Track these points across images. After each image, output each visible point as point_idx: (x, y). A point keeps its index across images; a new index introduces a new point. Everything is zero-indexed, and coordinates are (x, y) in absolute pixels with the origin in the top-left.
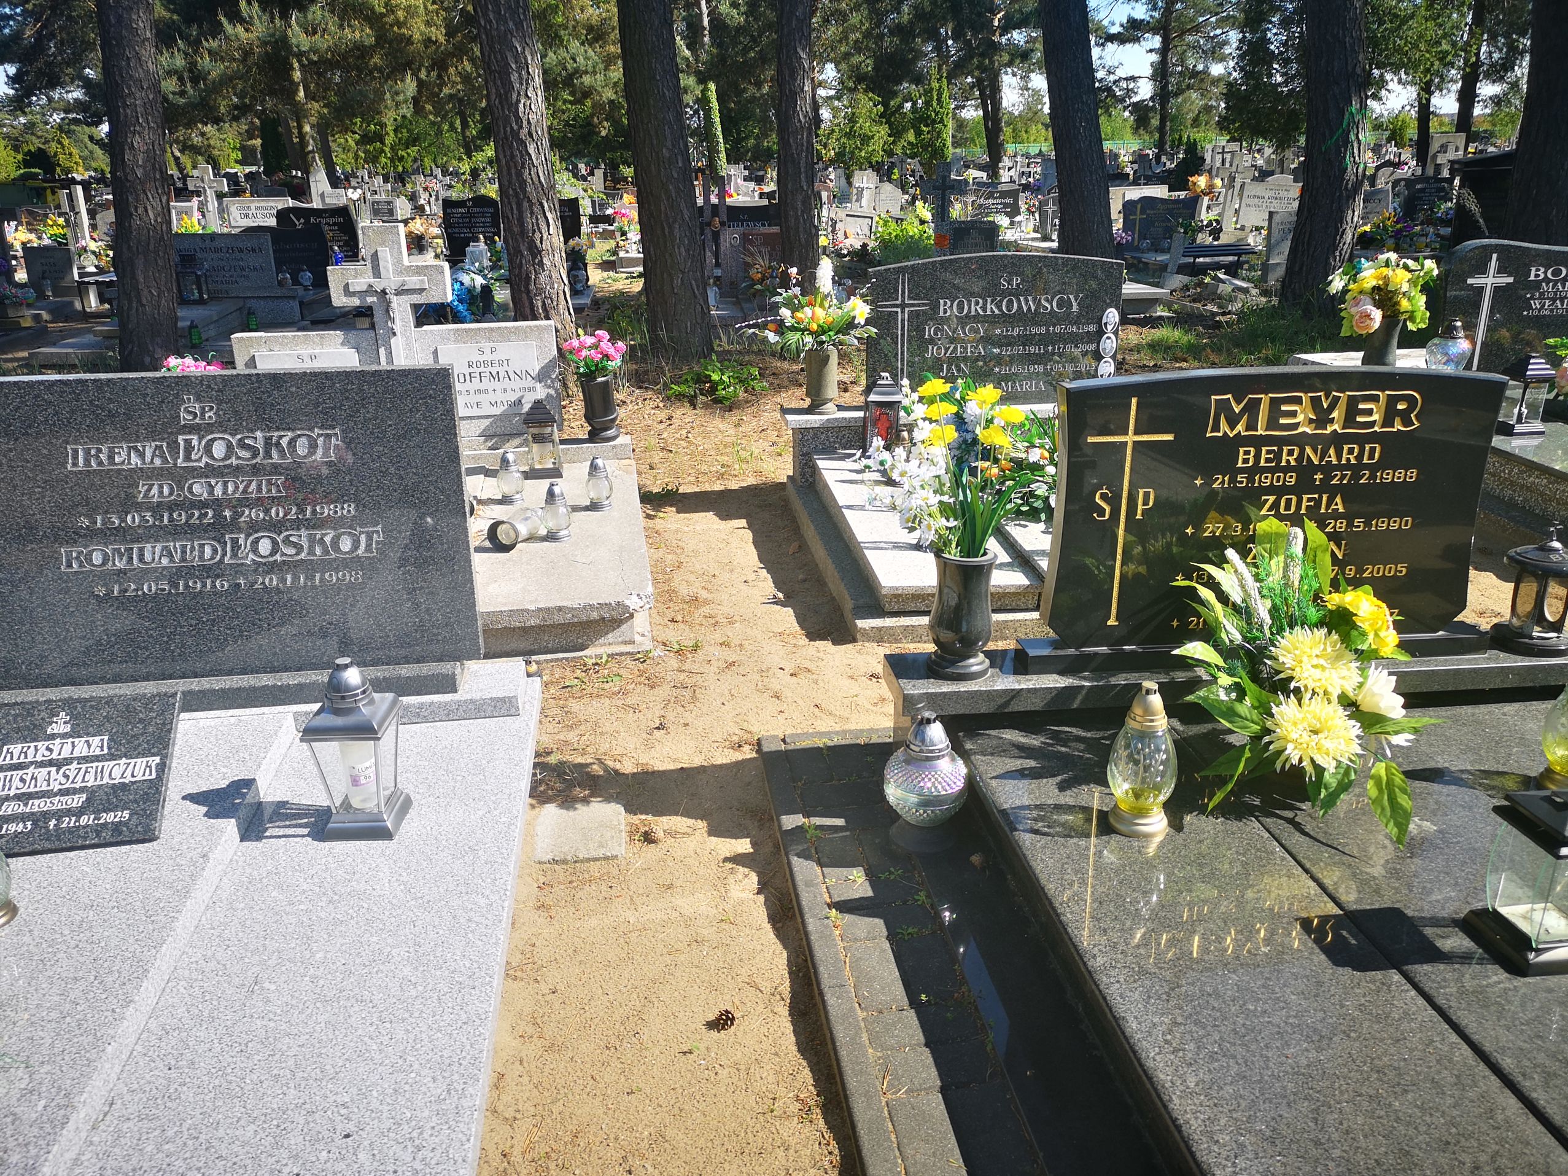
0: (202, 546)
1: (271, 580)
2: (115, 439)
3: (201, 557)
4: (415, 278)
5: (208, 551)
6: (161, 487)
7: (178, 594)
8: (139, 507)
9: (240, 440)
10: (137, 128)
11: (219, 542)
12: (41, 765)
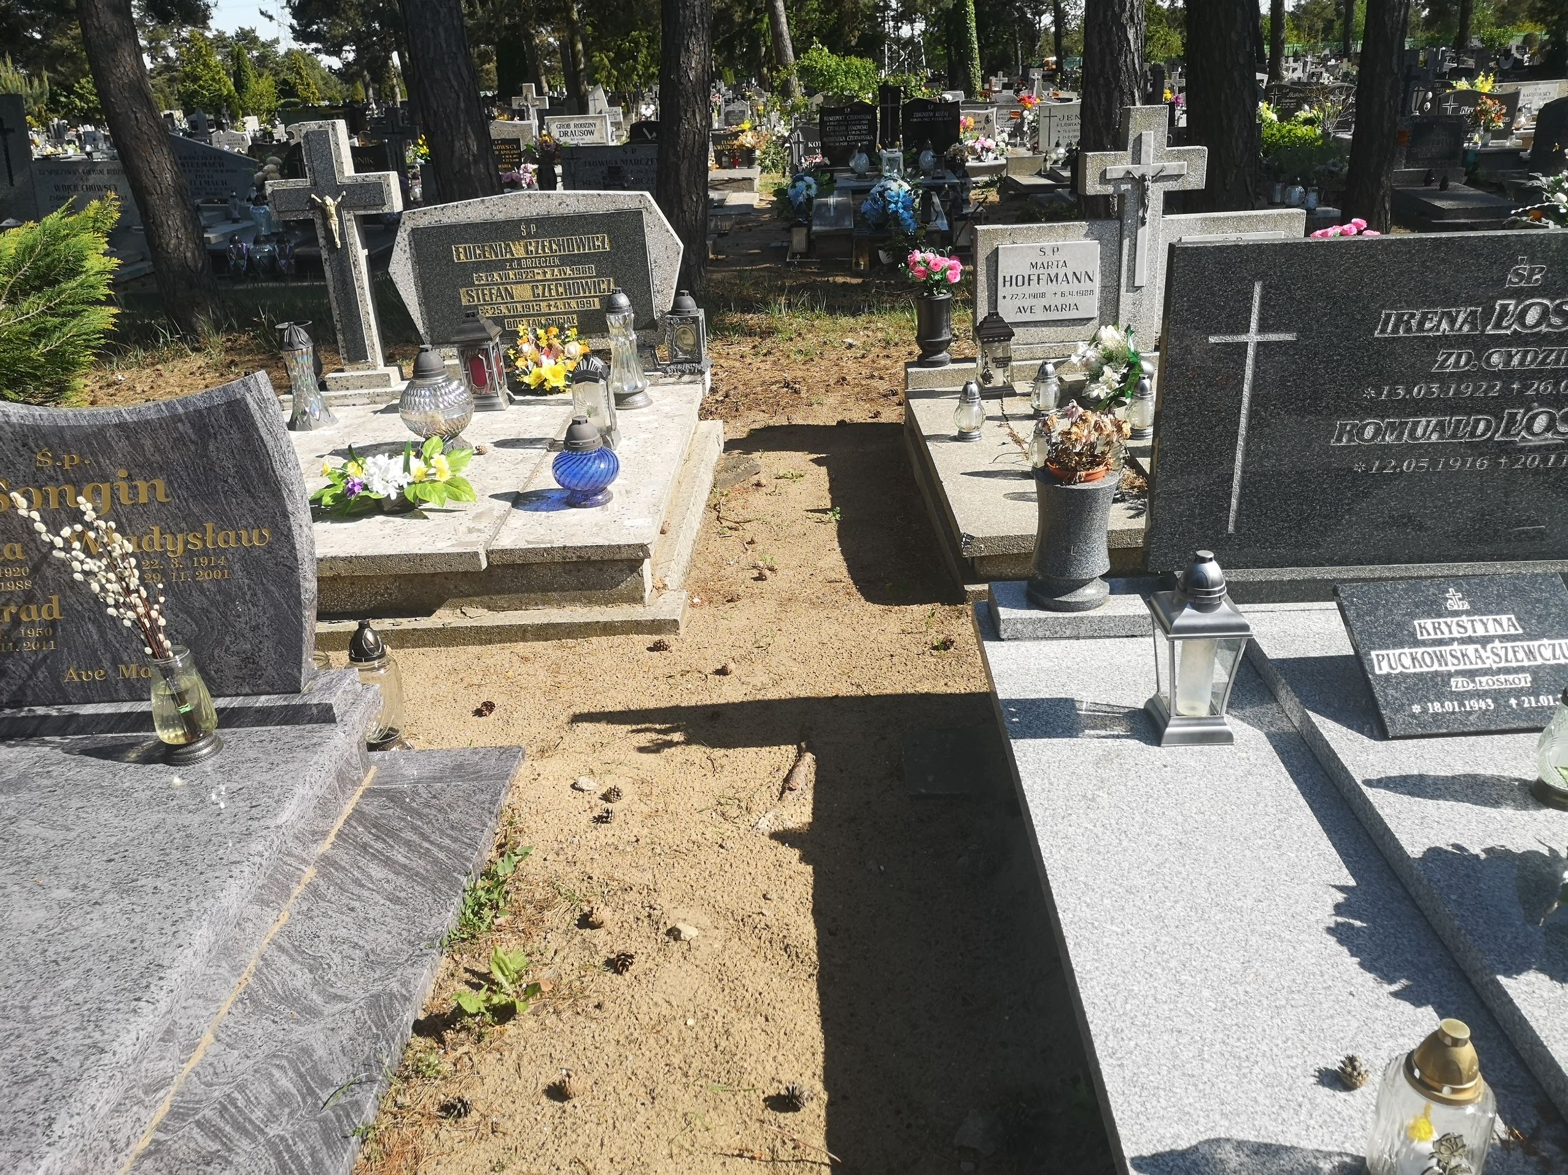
0: (1477, 421)
1: (1534, 459)
2: (1433, 304)
3: (1472, 434)
4: (1175, 163)
5: (1482, 426)
7: (1435, 473)
8: (1433, 378)
9: (1557, 305)
11: (1496, 417)
12: (1463, 641)
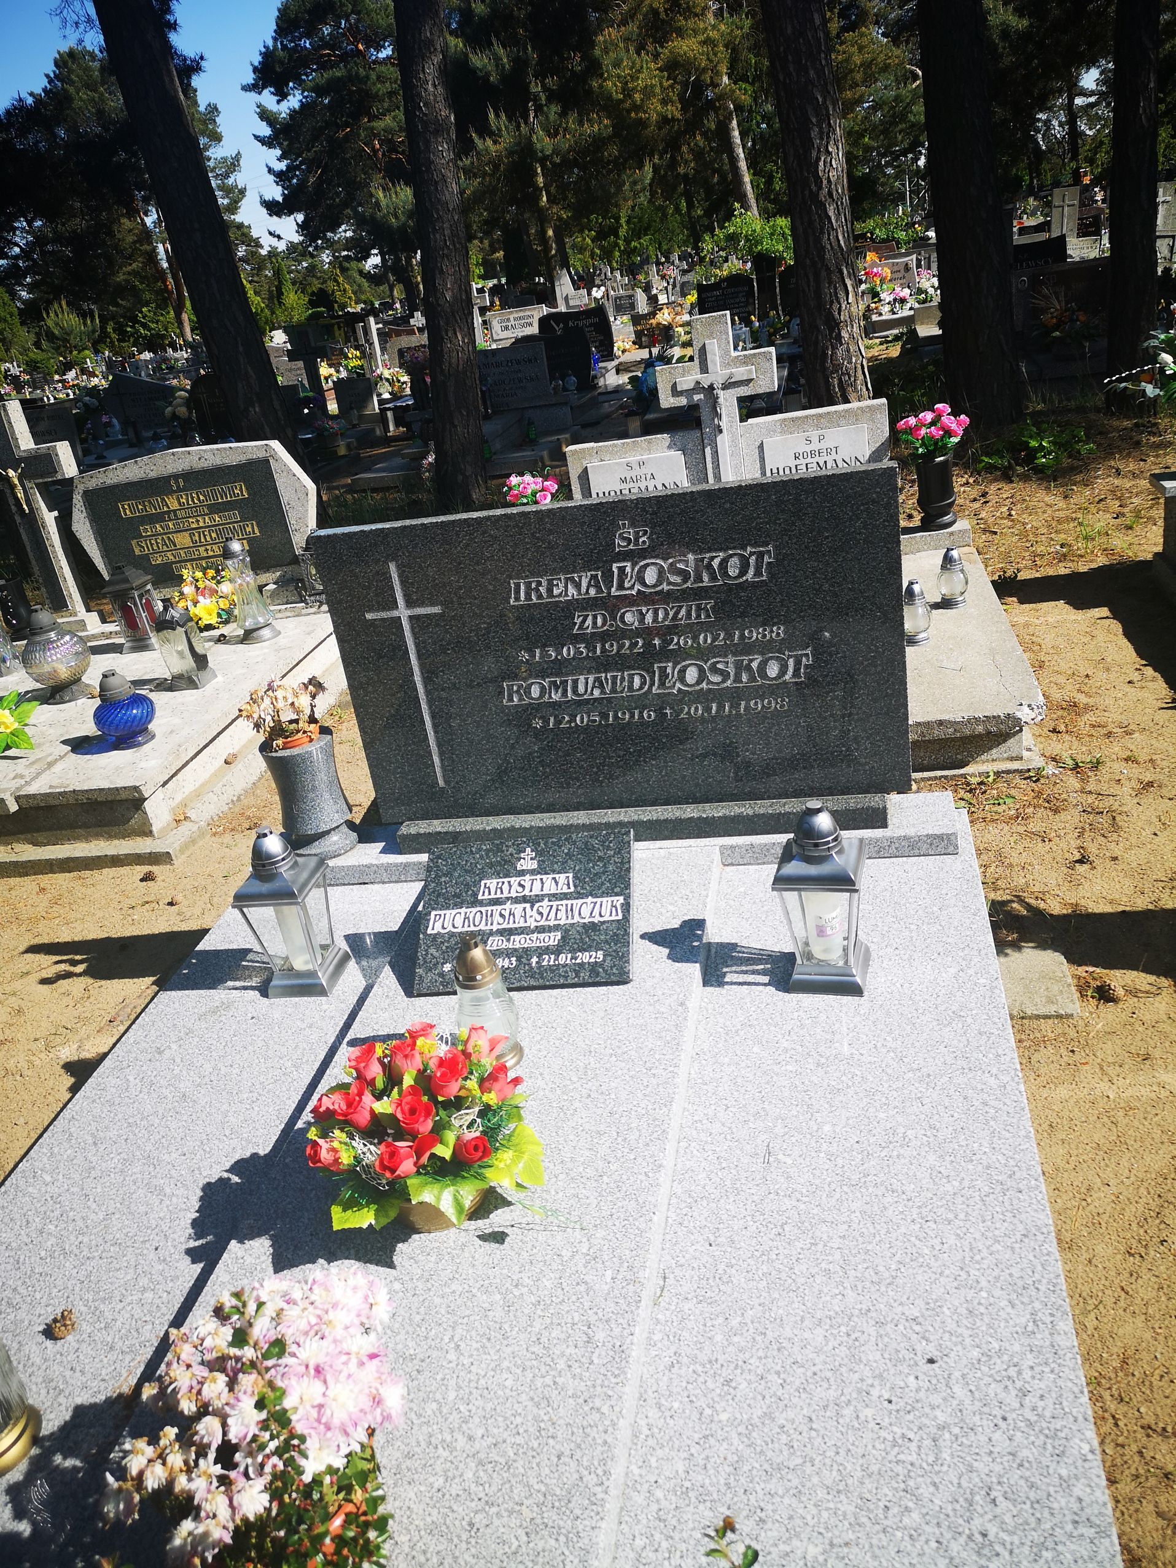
0: (631, 677)
1: (697, 709)
2: (554, 572)
3: (631, 688)
4: (742, 369)
5: (637, 681)
6: (595, 617)
7: (608, 725)
8: (576, 639)
9: (671, 564)
10: (446, 252)
11: (648, 672)
12: (516, 900)
